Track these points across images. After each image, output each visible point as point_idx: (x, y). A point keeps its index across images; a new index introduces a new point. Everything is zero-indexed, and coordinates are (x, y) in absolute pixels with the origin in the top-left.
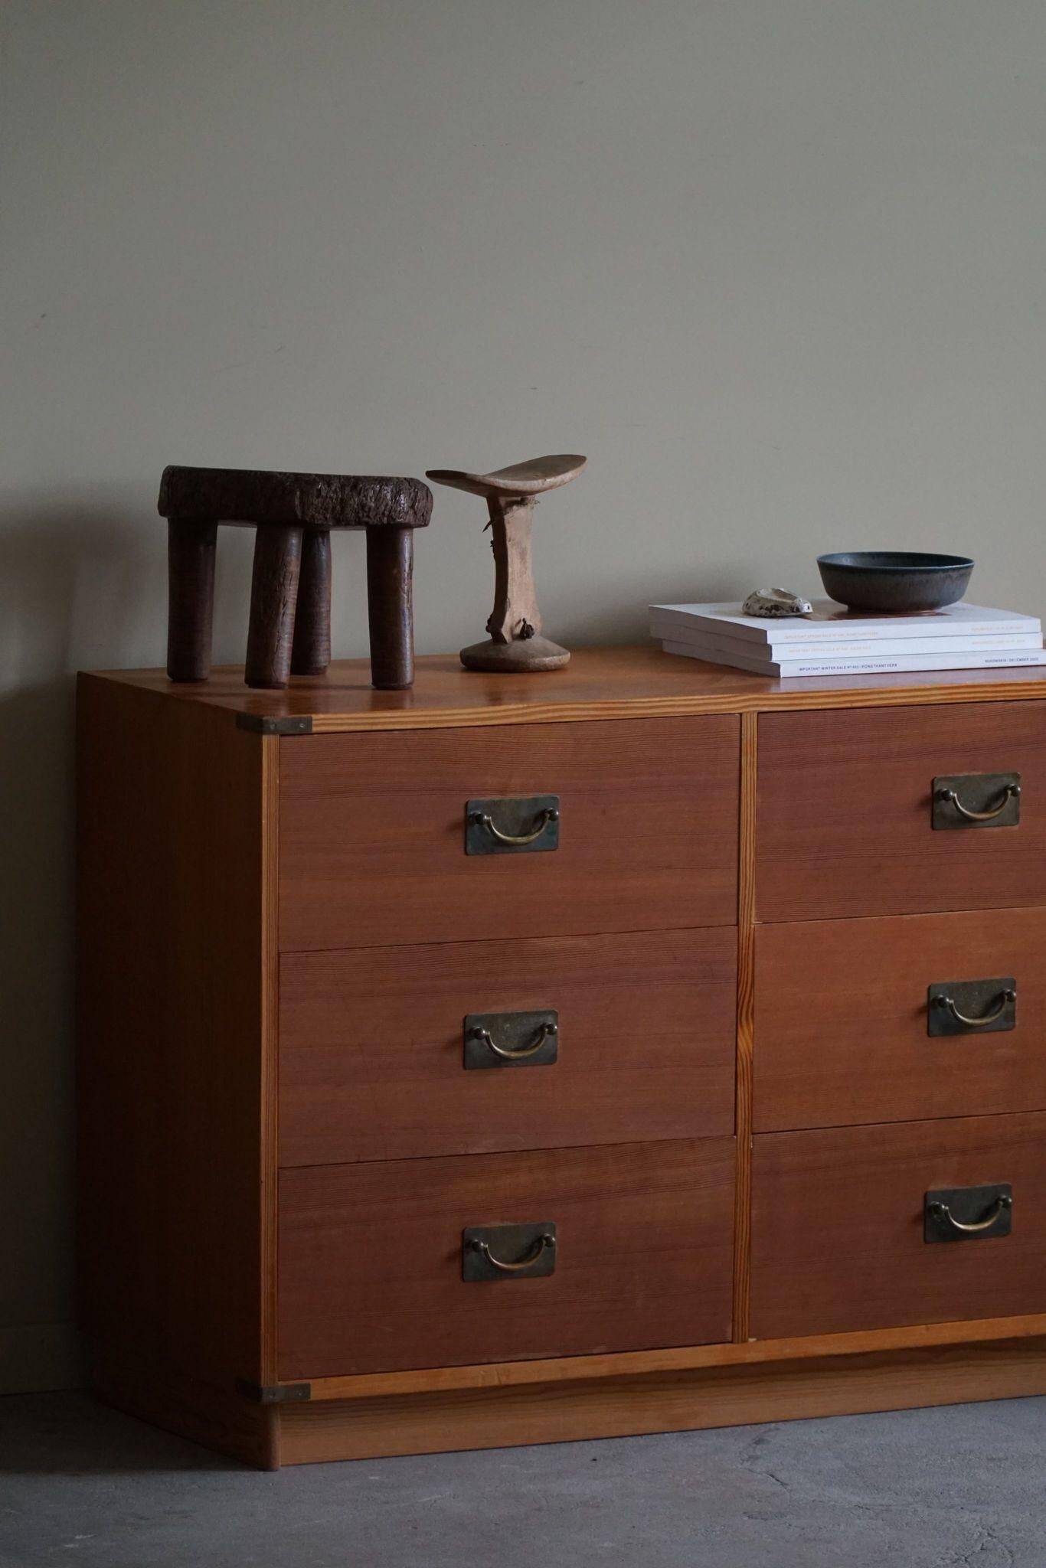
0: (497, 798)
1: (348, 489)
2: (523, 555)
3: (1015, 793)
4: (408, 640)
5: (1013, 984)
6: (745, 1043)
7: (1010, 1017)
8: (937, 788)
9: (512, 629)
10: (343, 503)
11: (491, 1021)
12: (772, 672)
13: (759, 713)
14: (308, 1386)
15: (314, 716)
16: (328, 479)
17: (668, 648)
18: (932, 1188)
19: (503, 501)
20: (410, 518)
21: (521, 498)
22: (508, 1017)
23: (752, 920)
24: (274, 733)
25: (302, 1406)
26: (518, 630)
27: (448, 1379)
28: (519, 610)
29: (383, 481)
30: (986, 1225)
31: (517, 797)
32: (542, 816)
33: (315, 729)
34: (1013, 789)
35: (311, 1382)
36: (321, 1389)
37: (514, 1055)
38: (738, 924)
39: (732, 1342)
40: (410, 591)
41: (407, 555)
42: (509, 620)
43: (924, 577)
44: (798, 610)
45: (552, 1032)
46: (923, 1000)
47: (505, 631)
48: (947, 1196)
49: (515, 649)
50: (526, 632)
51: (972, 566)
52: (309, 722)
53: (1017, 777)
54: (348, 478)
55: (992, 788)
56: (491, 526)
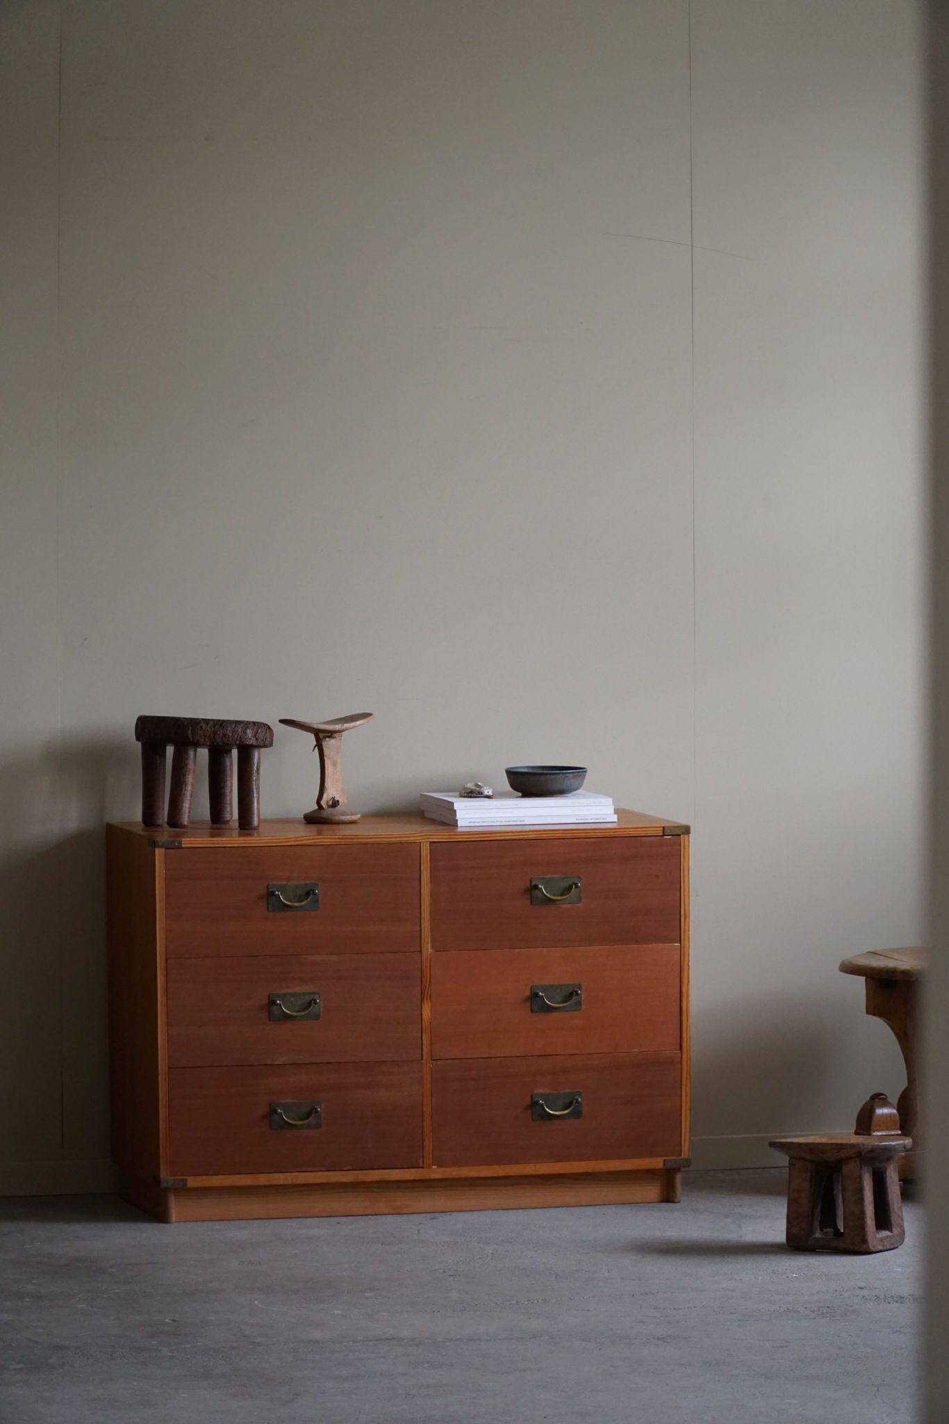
0: (284, 883)
1: (217, 726)
2: (334, 764)
3: (577, 887)
4: (255, 804)
5: (580, 987)
6: (427, 1012)
7: (579, 1004)
8: (533, 883)
9: (327, 802)
10: (215, 733)
11: (283, 997)
12: (454, 824)
13: (431, 842)
14: (186, 1180)
15: (183, 839)
16: (207, 721)
17: (427, 815)
18: (536, 1092)
19: (321, 735)
20: (253, 742)
21: (331, 734)
22: (293, 995)
23: (428, 949)
24: (161, 847)
25: (183, 1190)
26: (331, 803)
27: (263, 1179)
28: (331, 792)
29: (238, 723)
30: (566, 1112)
31: (295, 883)
32: (309, 893)
33: (183, 846)
34: (576, 884)
35: (188, 1178)
36: (192, 1182)
37: (295, 1014)
38: (421, 951)
39: (422, 1168)
40: (258, 779)
41: (256, 761)
42: (325, 797)
43: (553, 777)
44: (482, 794)
45: (315, 1003)
46: (528, 993)
47: (323, 803)
48: (545, 1097)
49: (327, 812)
50: (335, 804)
51: (586, 771)
52: (180, 843)
53: (579, 878)
54: (218, 721)
55: (566, 884)
56: (317, 748)
